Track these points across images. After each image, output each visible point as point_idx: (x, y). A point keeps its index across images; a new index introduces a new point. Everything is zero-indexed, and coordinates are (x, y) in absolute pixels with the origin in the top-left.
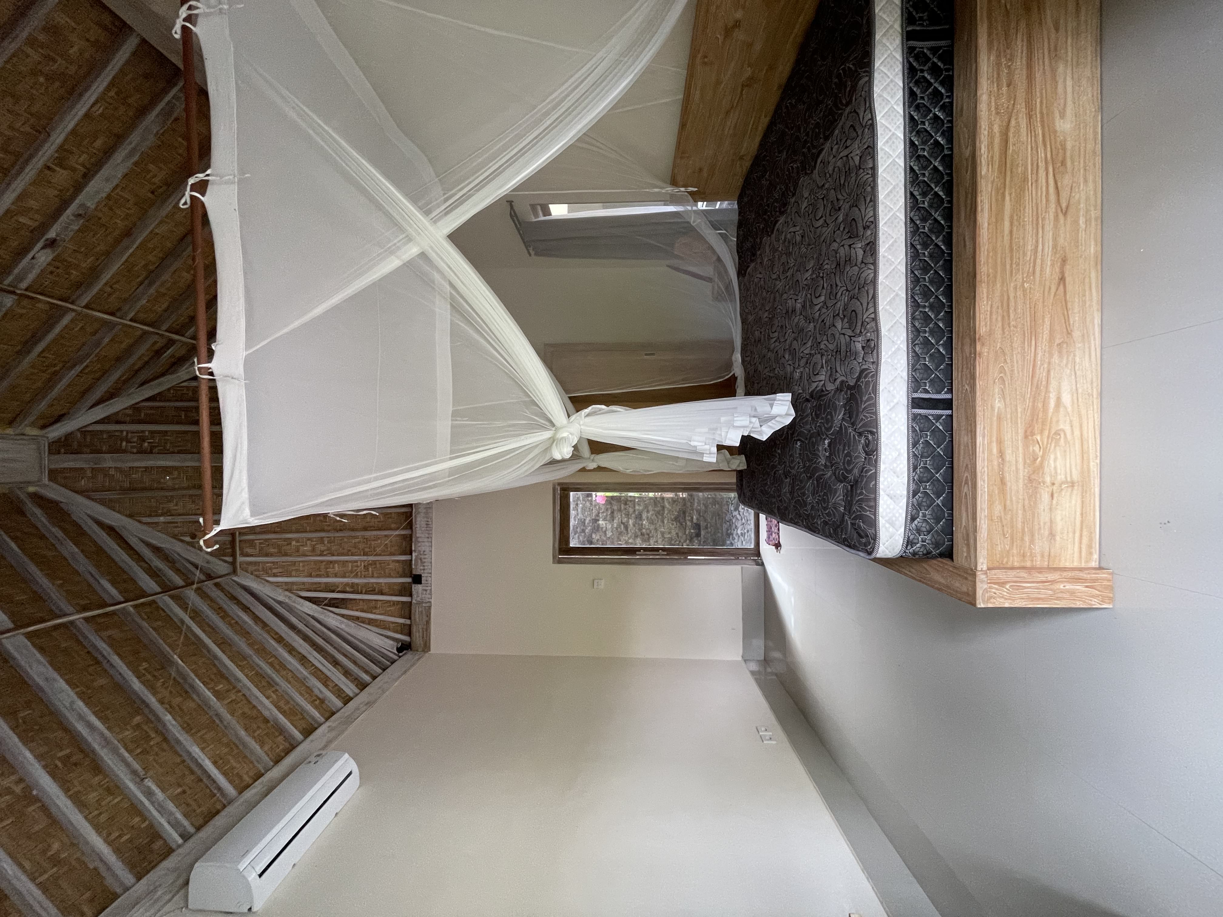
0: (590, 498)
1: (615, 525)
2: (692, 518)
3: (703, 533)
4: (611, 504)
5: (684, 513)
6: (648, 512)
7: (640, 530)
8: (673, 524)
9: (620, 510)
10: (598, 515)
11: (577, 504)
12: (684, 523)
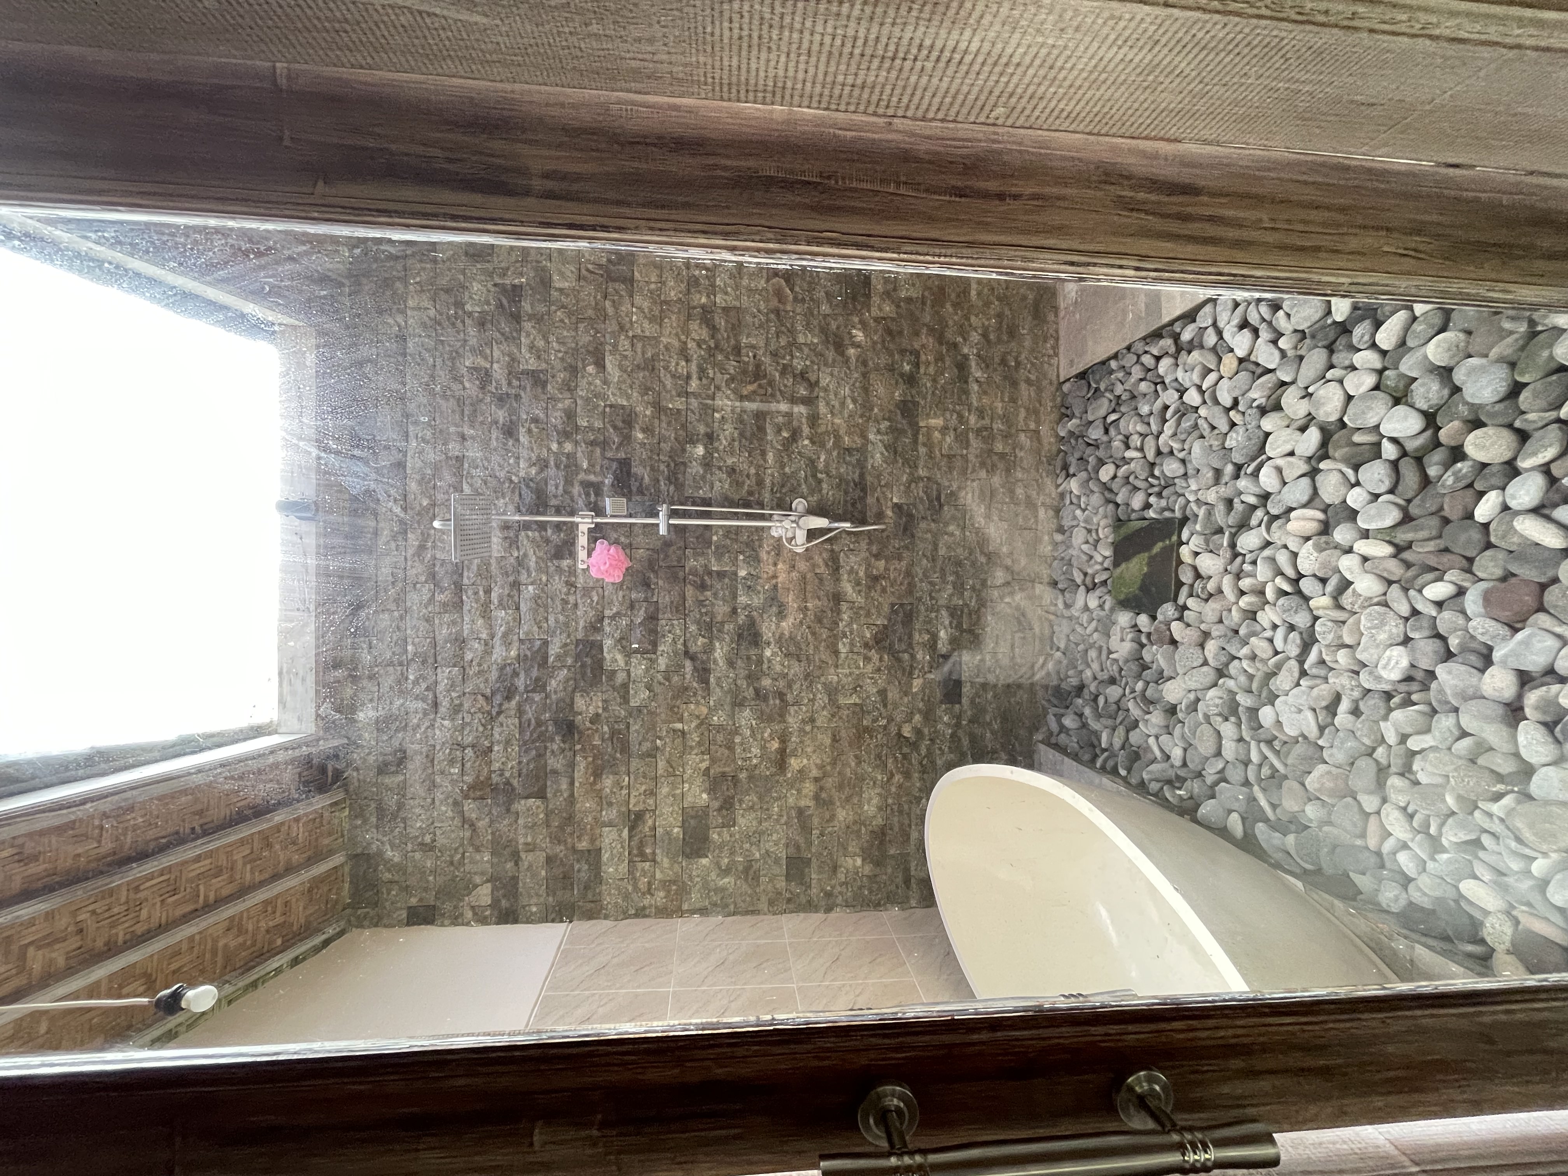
0: (565, 563)
1: (662, 661)
2: (934, 638)
3: (967, 689)
4: (646, 584)
5: (909, 618)
6: (781, 615)
7: (752, 678)
8: (867, 659)
9: (680, 608)
10: (595, 626)
11: (516, 585)
12: (906, 656)
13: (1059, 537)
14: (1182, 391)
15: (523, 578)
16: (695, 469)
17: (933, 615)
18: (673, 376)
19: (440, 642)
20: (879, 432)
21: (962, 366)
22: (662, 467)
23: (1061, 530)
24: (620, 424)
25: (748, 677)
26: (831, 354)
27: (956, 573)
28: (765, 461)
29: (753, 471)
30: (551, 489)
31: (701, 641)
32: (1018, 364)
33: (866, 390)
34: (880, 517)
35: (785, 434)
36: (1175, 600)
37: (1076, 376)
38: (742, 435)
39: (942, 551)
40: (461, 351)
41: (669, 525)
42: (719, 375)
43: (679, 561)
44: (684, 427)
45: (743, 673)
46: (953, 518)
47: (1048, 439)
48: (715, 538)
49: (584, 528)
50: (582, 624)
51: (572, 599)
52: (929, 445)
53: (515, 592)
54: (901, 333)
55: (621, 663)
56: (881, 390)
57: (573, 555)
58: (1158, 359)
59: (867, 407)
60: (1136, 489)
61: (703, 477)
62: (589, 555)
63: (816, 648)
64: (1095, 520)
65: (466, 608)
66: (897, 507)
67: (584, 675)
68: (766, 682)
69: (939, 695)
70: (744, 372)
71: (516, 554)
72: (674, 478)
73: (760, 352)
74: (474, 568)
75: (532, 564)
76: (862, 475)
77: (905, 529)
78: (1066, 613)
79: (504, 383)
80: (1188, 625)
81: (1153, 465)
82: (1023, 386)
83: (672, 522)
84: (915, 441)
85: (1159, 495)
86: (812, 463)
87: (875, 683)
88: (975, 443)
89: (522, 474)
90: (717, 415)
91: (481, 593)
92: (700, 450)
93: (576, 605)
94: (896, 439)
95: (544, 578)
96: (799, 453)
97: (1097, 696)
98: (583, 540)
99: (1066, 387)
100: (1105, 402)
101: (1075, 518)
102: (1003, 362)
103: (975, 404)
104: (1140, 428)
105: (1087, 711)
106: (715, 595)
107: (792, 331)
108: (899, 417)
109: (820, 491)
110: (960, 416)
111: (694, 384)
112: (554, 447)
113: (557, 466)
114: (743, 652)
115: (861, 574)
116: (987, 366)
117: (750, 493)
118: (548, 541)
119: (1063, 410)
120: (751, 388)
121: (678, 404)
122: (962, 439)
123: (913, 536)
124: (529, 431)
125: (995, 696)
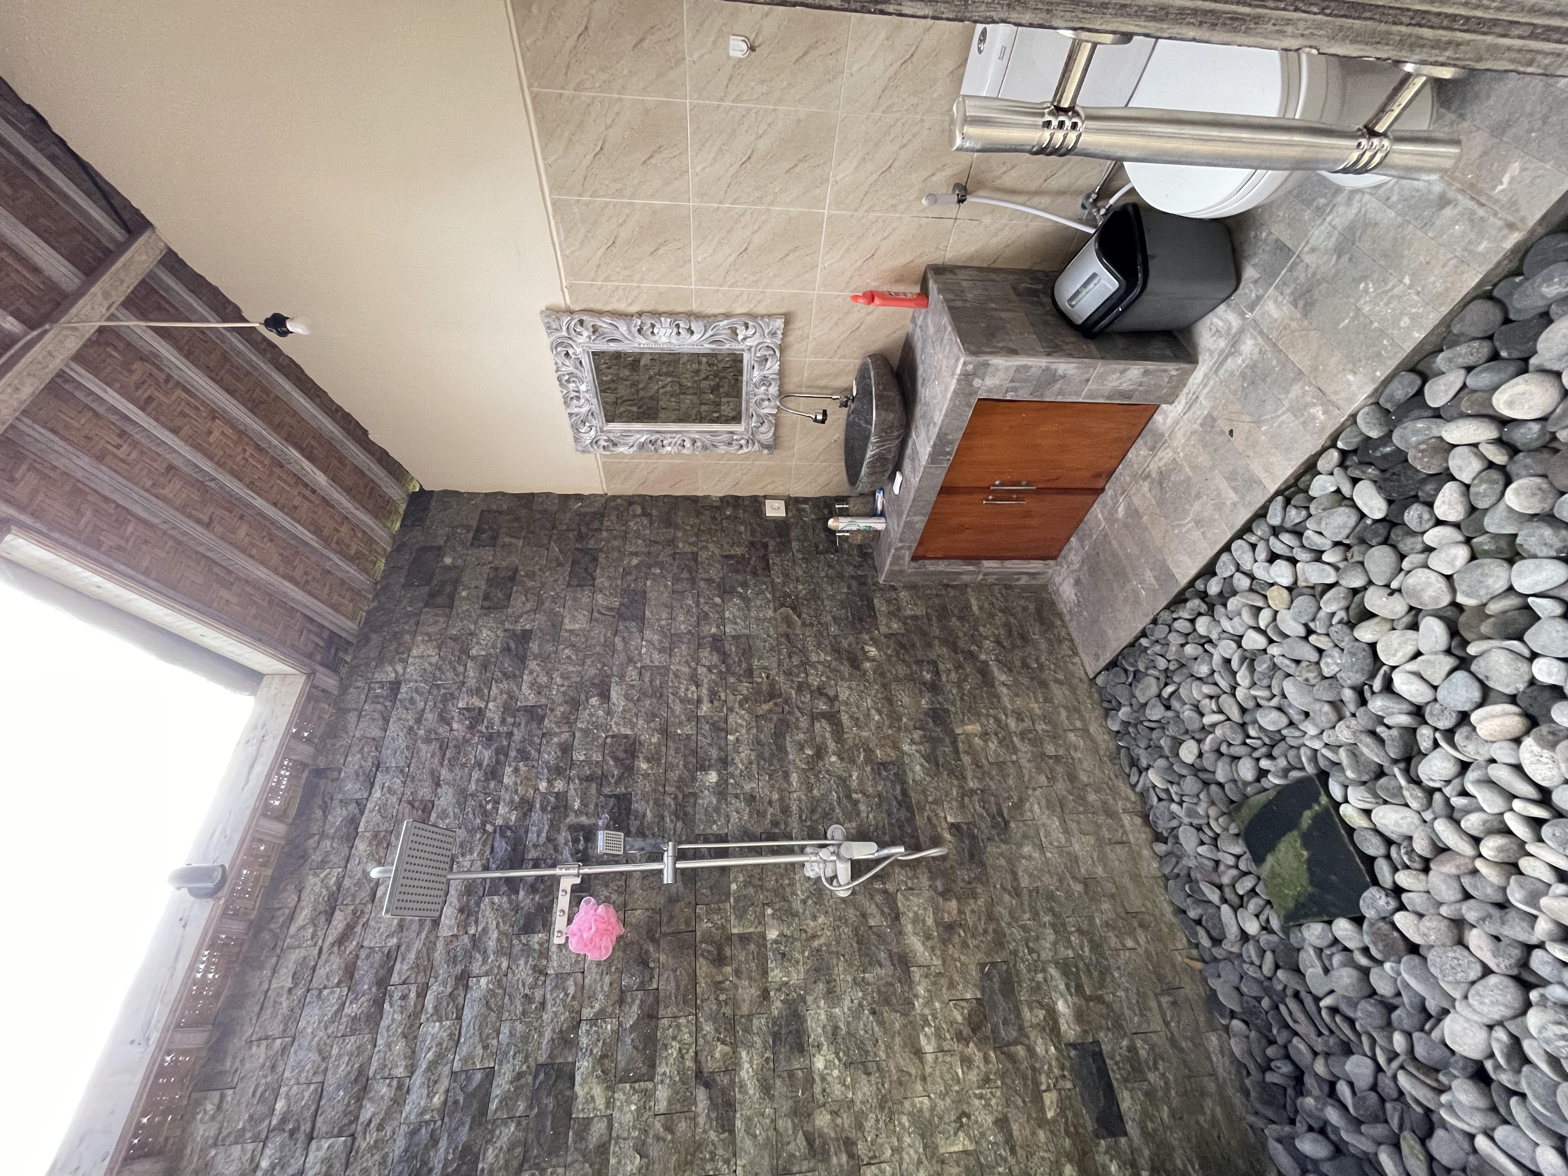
0: (536, 939)
1: (662, 1094)
2: (1052, 1013)
3: (1126, 1102)
4: (644, 962)
5: (1008, 986)
6: (832, 995)
7: (799, 1113)
8: (966, 1061)
9: (689, 998)
10: (567, 1038)
11: (463, 979)
12: (1021, 1051)
13: (1161, 848)
14: (1238, 640)
15: (476, 967)
16: (708, 799)
17: (1040, 977)
18: (682, 701)
19: (329, 1089)
20: (913, 742)
21: (984, 672)
22: (668, 800)
23: (1159, 838)
24: (622, 755)
25: (795, 1112)
26: (846, 669)
27: (1051, 909)
28: (790, 784)
29: (775, 796)
30: (532, 836)
31: (720, 1050)
32: (1041, 667)
33: (889, 700)
34: (936, 842)
35: (809, 752)
36: (1375, 882)
37: (1107, 668)
38: (760, 756)
39: (1025, 882)
40: (456, 693)
41: (676, 870)
42: (731, 697)
43: (687, 924)
44: (695, 753)
45: (786, 1106)
46: (1025, 836)
47: (1101, 736)
48: (734, 887)
49: (566, 884)
50: (548, 1034)
51: (538, 995)
52: (971, 751)
53: (461, 991)
54: (913, 645)
55: (601, 1102)
56: (906, 700)
57: (548, 926)
58: (1192, 621)
59: (894, 717)
60: (1236, 759)
61: (717, 809)
62: (570, 921)
63: (889, 1047)
64: (1201, 810)
65: (384, 1023)
66: (955, 828)
67: (540, 1132)
68: (822, 1120)
69: (1090, 1125)
70: (759, 692)
71: (472, 931)
72: (682, 813)
73: (773, 672)
74: (412, 956)
75: (492, 944)
76: (904, 792)
77: (972, 856)
78: (1217, 952)
79: (497, 720)
80: (1421, 916)
81: (1243, 725)
82: (1054, 687)
83: (680, 865)
84: (956, 751)
85: (1270, 756)
86: (843, 781)
87: (988, 1105)
88: (1024, 747)
89: (499, 822)
90: (730, 737)
91: (413, 995)
92: (713, 777)
93: (543, 1004)
94: (934, 749)
95: (505, 965)
96: (827, 771)
97: (1332, 1085)
98: (563, 901)
99: (1100, 681)
100: (1152, 679)
101: (1173, 816)
102: (1025, 665)
103: (1009, 706)
104: (1207, 689)
106: (738, 973)
107: (803, 651)
108: (931, 724)
109: (858, 815)
110: (997, 720)
111: (705, 709)
112: (543, 786)
113: (543, 809)
114: (783, 1066)
115: (930, 921)
116: (1010, 670)
117: (775, 824)
118: (517, 909)
119: (1106, 705)
120: (766, 707)
121: (689, 729)
122: (1008, 745)
123: (982, 864)
124: (516, 770)
125: (1172, 1115)
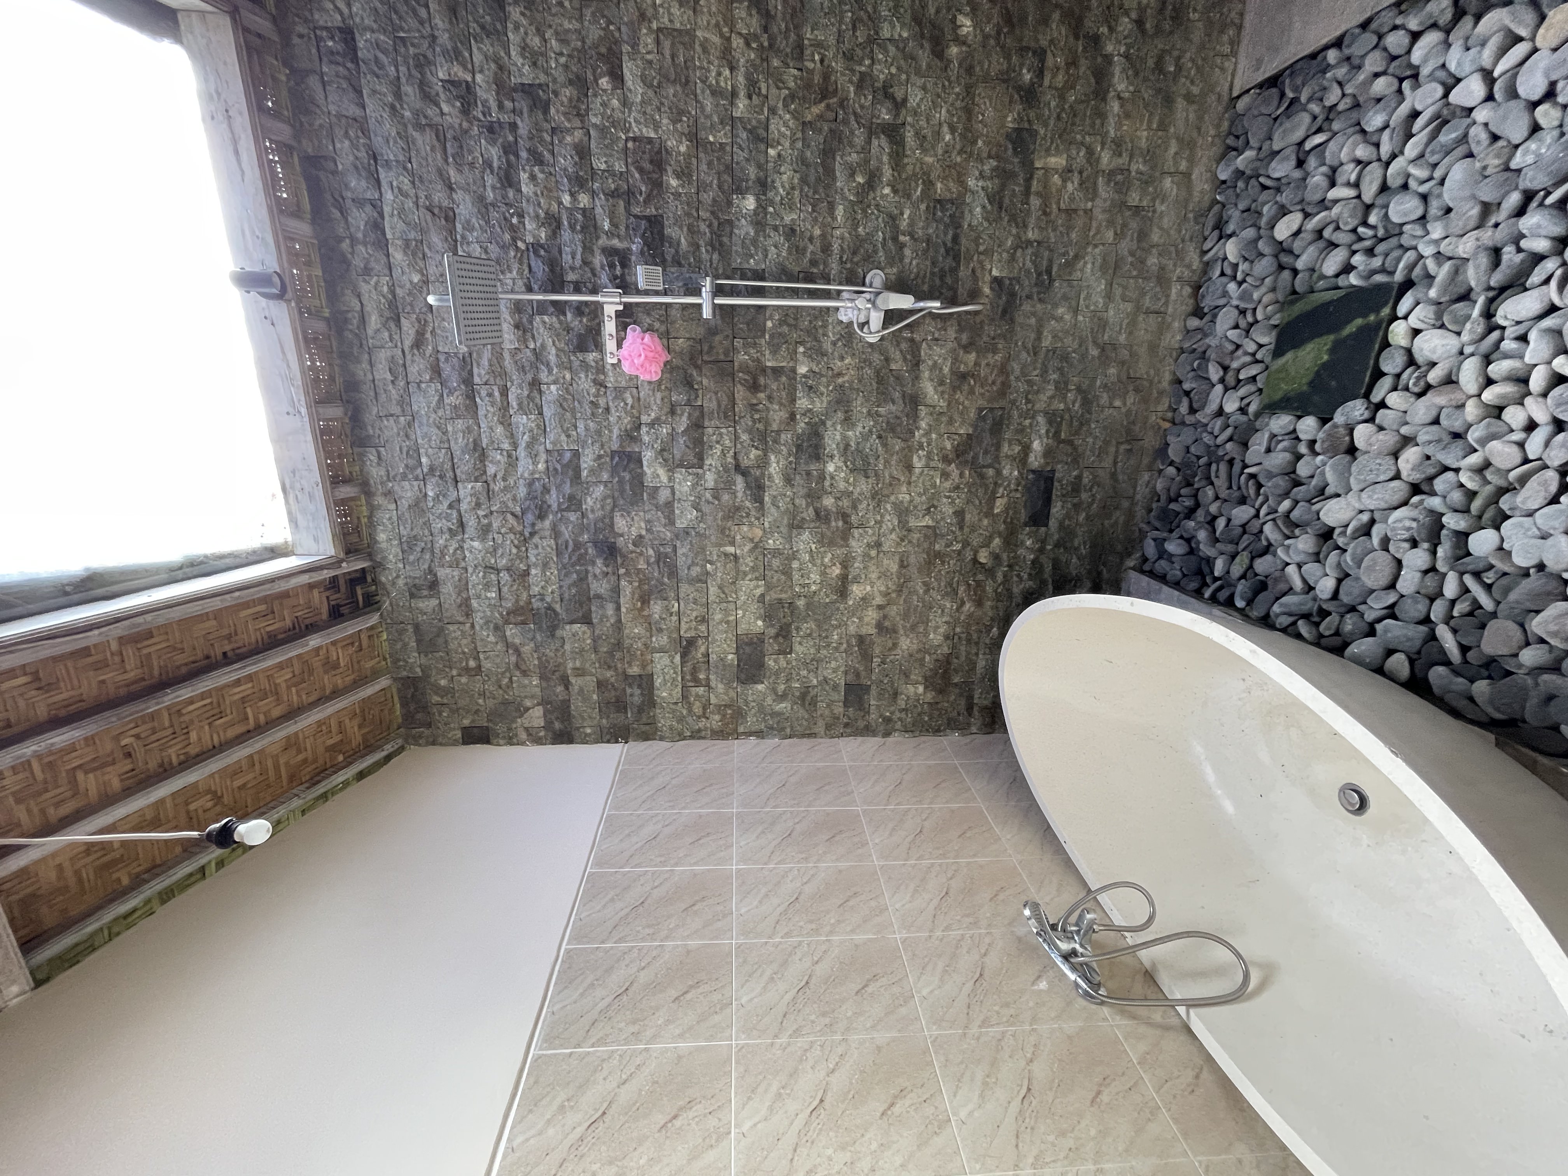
0: (591, 357)
1: (710, 479)
2: (1026, 449)
3: (1057, 509)
4: (689, 383)
5: (997, 428)
6: (848, 421)
7: (813, 496)
8: (945, 475)
9: (729, 414)
10: (631, 435)
11: (535, 384)
12: (991, 472)
13: (1194, 323)
14: (1451, 83)
15: (543, 376)
16: (745, 229)
17: (1027, 422)
18: (714, 93)
19: (457, 453)
20: (982, 176)
21: (1101, 75)
22: (703, 227)
23: (1198, 313)
24: (648, 166)
25: (808, 496)
26: (924, 57)
27: (1060, 370)
28: (834, 219)
29: (817, 232)
30: (567, 258)
31: (754, 453)
32: (1179, 68)
33: (968, 112)
34: (974, 295)
35: (860, 179)
36: (1367, 396)
37: (1260, 86)
38: (804, 181)
39: (1047, 342)
40: (430, 55)
41: (715, 306)
42: (774, 91)
43: (726, 354)
44: (729, 169)
45: (802, 492)
46: (1065, 297)
47: (1201, 185)
48: (769, 324)
49: (610, 310)
50: (616, 432)
51: (602, 402)
52: (1045, 193)
53: (535, 394)
54: (1023, 19)
55: (664, 478)
56: (990, 113)
57: (599, 347)
58: (1415, 36)
59: (968, 137)
60: (1333, 245)
61: (754, 242)
62: (619, 346)
63: (887, 461)
64: (1256, 296)
65: (481, 412)
66: (997, 282)
67: (622, 491)
68: (828, 502)
69: (1023, 518)
70: (808, 86)
71: (532, 346)
72: (718, 245)
73: (830, 54)
74: (485, 362)
75: (552, 358)
76: (956, 239)
77: (1005, 312)
78: (1190, 419)
79: (493, 104)
80: (1381, 428)
81: (1368, 208)
82: (1180, 104)
83: (719, 301)
84: (1027, 192)
85: (1370, 252)
86: (893, 219)
87: (953, 502)
88: (1104, 191)
89: (530, 239)
90: (772, 152)
91: (497, 394)
92: (750, 203)
93: (607, 410)
94: (1003, 187)
95: (568, 376)
96: (877, 206)
97: (1215, 518)
98: (610, 327)
99: (1241, 105)
100: (1306, 118)
101: (1225, 294)
102: (1159, 67)
103: (1112, 133)
104: (1363, 152)
105: (1202, 535)
106: (770, 398)
107: (874, 20)
108: (1010, 152)
109: (901, 260)
110: (1090, 152)
111: (742, 106)
112: (566, 199)
113: (572, 228)
114: (803, 467)
115: (946, 370)
116: (1137, 74)
117: (813, 263)
118: (568, 330)
119: (1230, 141)
120: (816, 110)
121: (720, 136)
122: (1088, 187)
123: (1012, 320)
124: (533, 177)
125: (1087, 518)
